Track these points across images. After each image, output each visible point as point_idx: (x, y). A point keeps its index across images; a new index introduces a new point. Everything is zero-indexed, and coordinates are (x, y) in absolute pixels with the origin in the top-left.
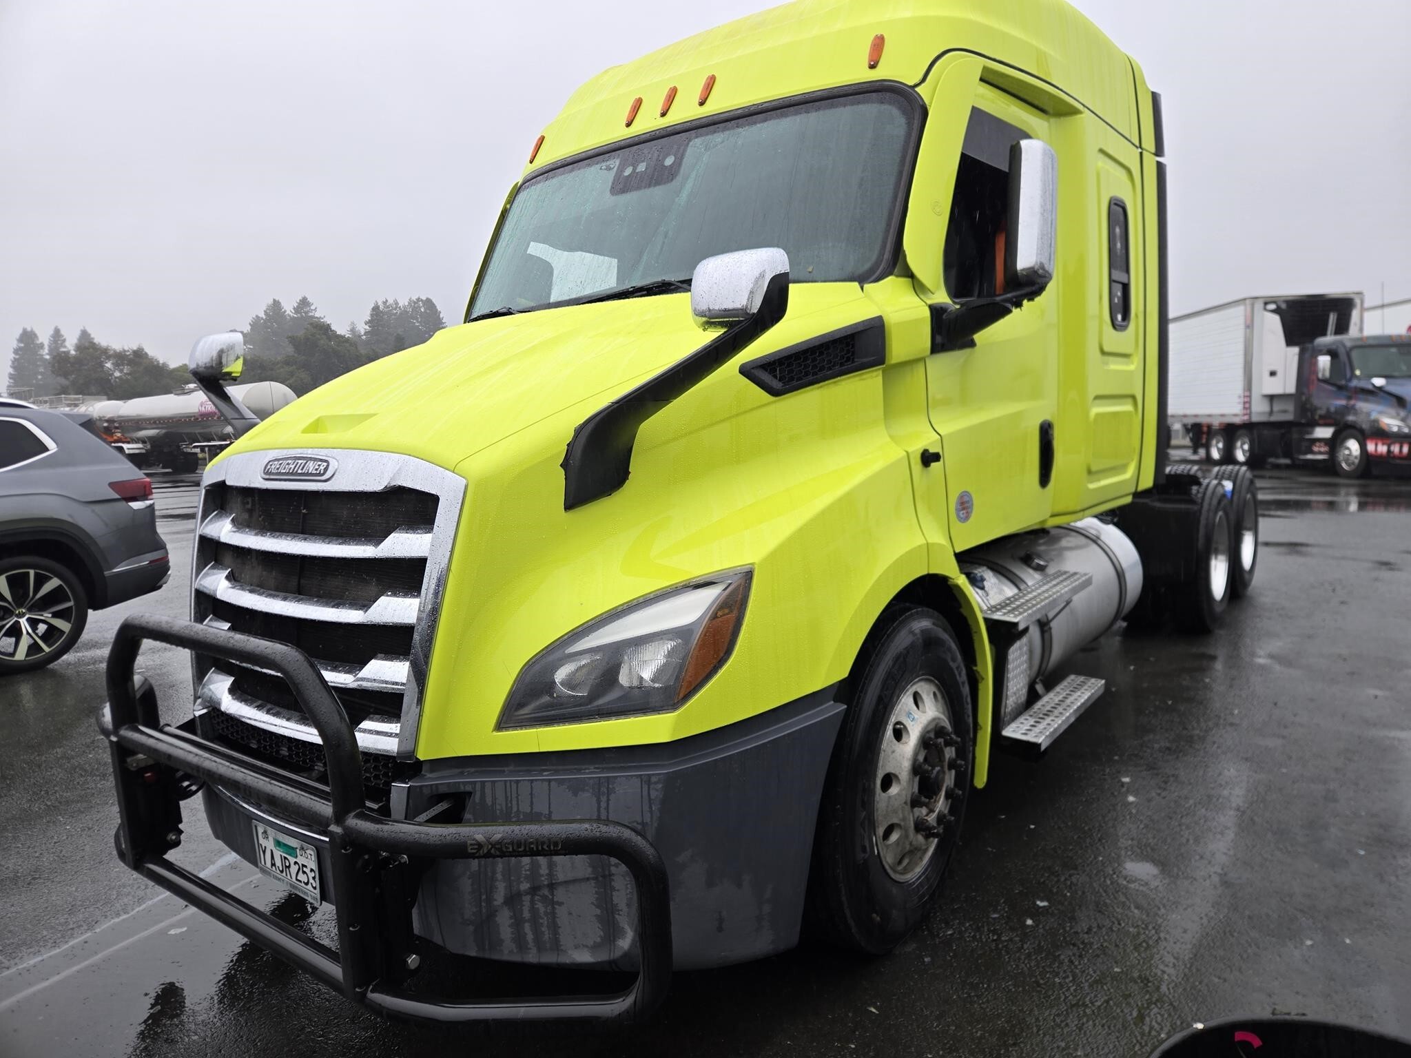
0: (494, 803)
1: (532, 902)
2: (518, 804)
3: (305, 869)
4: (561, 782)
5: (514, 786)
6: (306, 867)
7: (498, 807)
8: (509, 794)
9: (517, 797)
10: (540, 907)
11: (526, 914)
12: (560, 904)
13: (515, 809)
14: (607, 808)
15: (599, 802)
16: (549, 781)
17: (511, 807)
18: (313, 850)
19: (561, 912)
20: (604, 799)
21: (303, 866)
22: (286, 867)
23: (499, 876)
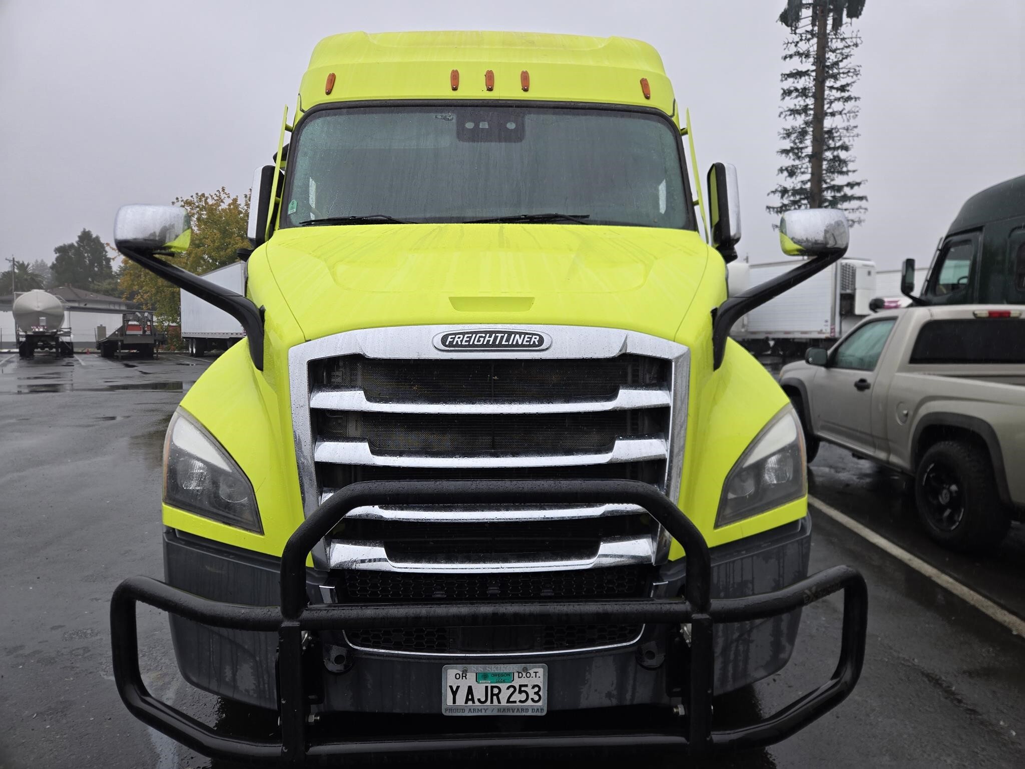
0: (718, 581)
1: (737, 646)
2: (734, 578)
3: (523, 689)
4: (757, 555)
5: (732, 565)
6: (526, 686)
7: (721, 583)
8: (728, 573)
9: (733, 573)
10: (741, 648)
11: (732, 657)
12: (752, 641)
13: (732, 582)
14: (783, 567)
15: (779, 563)
16: (752, 556)
17: (729, 582)
18: (543, 667)
19: (752, 646)
20: (781, 561)
21: (521, 686)
22: (492, 695)
23: (720, 634)
